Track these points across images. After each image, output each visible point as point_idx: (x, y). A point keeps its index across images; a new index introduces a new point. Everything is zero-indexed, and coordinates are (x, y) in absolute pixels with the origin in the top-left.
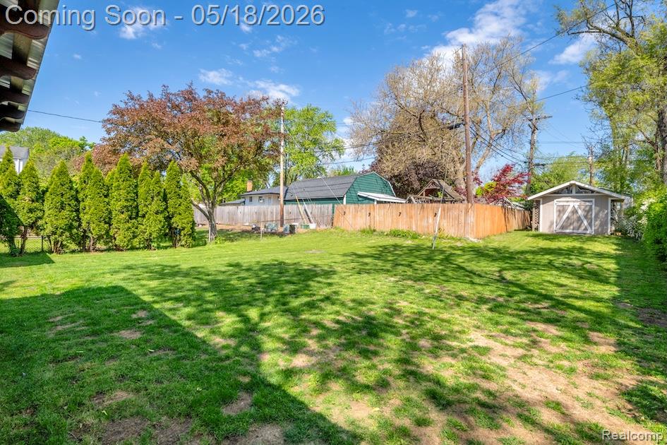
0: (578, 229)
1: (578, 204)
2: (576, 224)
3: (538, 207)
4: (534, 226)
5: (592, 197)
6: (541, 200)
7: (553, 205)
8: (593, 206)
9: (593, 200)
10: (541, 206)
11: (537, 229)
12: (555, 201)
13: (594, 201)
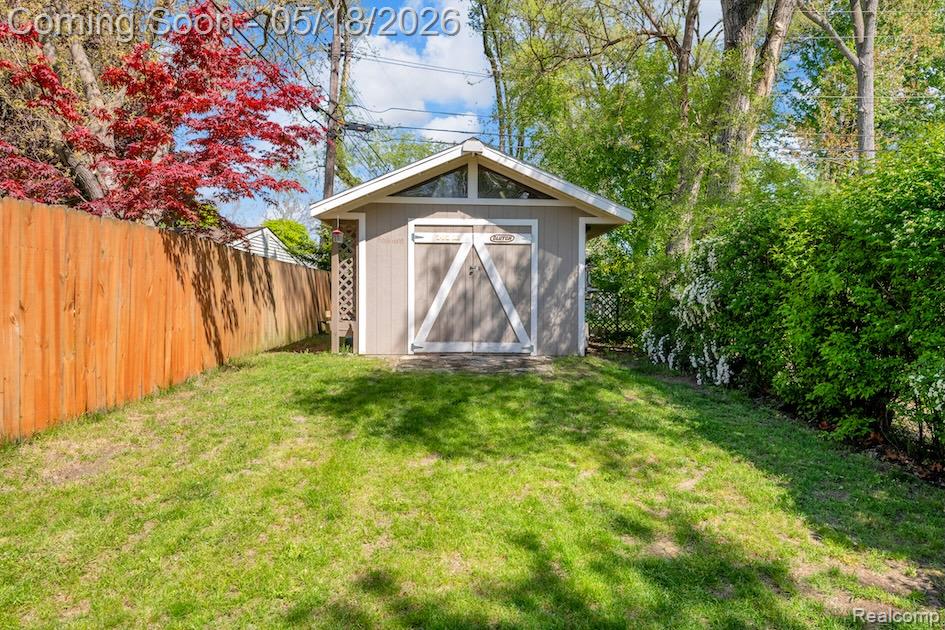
0: (498, 340)
1: (486, 237)
2: (488, 325)
3: (348, 251)
4: (338, 329)
5: (529, 212)
6: (362, 218)
7: (403, 242)
8: (534, 246)
9: (534, 223)
10: (362, 246)
11: (348, 342)
12: (412, 224)
13: (535, 230)
